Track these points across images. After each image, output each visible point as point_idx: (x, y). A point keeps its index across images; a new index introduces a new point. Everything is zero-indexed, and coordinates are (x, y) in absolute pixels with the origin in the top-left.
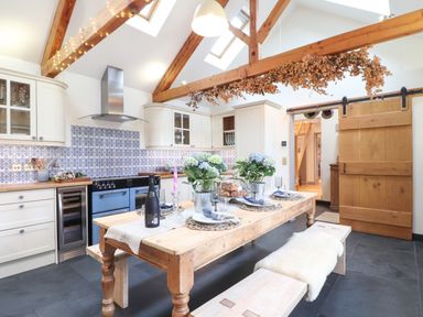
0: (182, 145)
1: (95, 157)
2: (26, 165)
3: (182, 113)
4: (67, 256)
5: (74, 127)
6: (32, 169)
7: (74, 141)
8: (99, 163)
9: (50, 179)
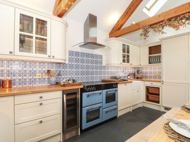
0: (126, 63)
1: (80, 70)
2: (43, 74)
3: (126, 44)
4: (68, 136)
5: (70, 52)
6: (47, 77)
7: (70, 60)
8: (82, 73)
9: (57, 83)
